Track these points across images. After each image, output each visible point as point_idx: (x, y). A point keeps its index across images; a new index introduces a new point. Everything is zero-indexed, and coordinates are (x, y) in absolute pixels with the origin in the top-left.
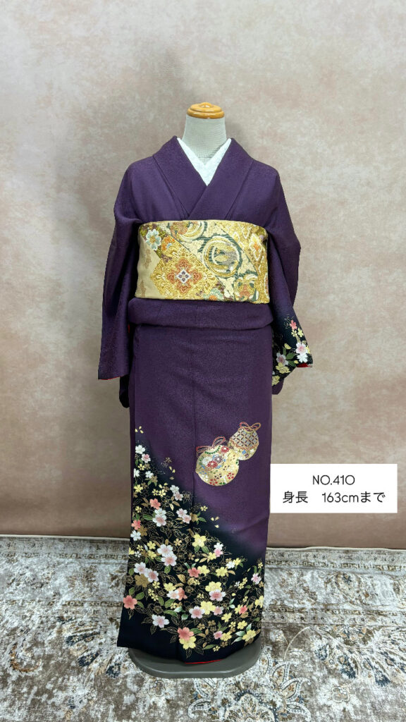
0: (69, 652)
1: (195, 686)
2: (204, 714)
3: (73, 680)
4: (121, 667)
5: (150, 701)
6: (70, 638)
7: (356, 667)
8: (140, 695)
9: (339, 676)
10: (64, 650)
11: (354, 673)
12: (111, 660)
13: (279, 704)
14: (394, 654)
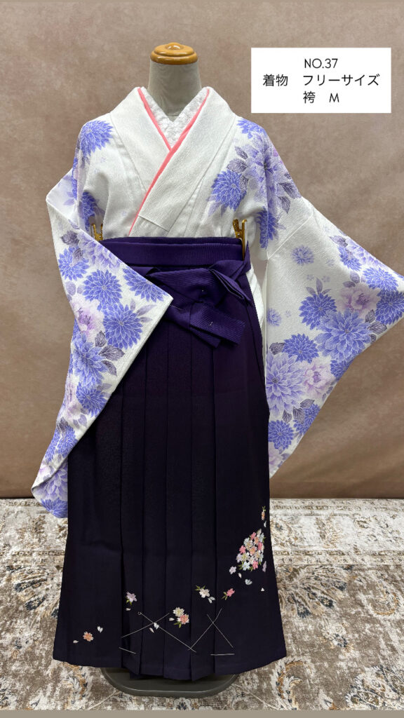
0: (17, 598)
3: (20, 623)
6: (19, 585)
10: (13, 597)
12: (56, 604)
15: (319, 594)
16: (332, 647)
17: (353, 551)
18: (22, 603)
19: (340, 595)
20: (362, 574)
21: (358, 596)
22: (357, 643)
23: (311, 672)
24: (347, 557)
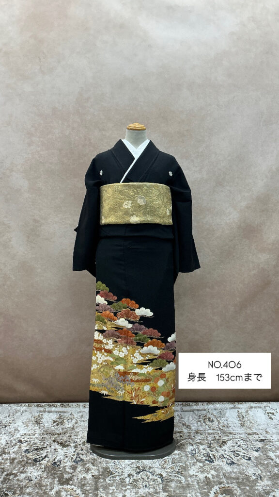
0: (26, 456)
1: (111, 469)
2: (117, 481)
3: (30, 469)
4: (62, 462)
5: (81, 476)
6: (28, 450)
7: (215, 458)
8: (74, 474)
9: (204, 462)
10: (23, 456)
11: (213, 461)
12: (55, 459)
13: (164, 475)
14: (239, 451)
15: (241, 454)
16: (252, 480)
17: (264, 432)
18: (30, 459)
19: (256, 454)
20: (272, 444)
21: (268, 454)
22: (269, 478)
23: (238, 491)
24: (260, 435)
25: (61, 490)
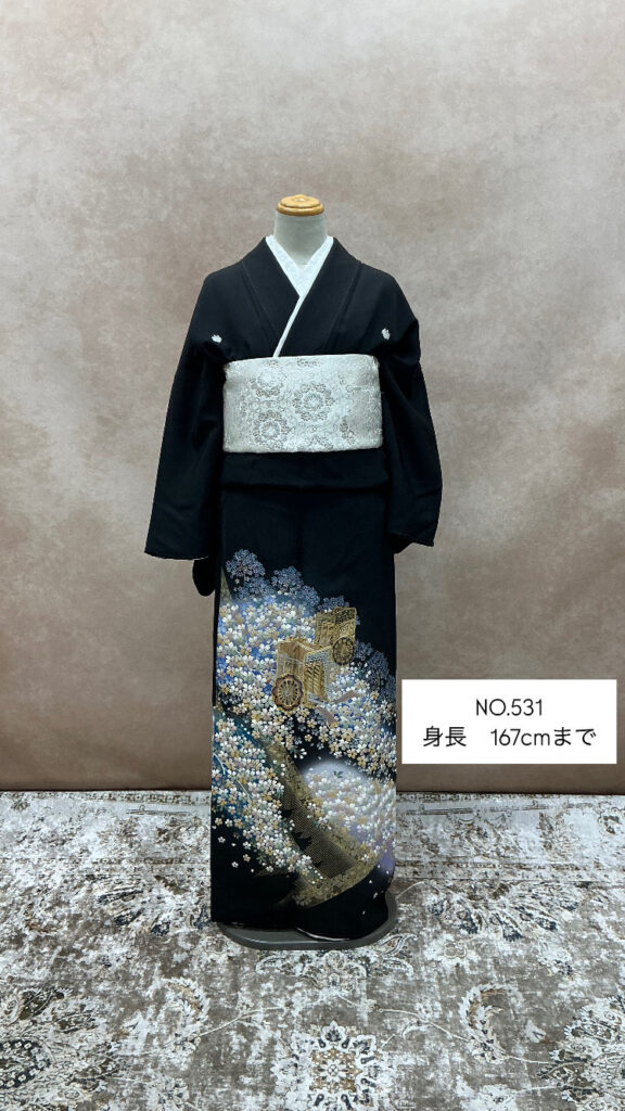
0: (102, 911)
3: (107, 939)
4: (171, 926)
5: (207, 958)
6: (103, 899)
7: (480, 922)
8: (194, 953)
10: (96, 910)
11: (476, 928)
12: (157, 919)
13: (373, 961)
14: (532, 908)
15: (536, 914)
16: (550, 975)
17: (592, 865)
18: (109, 917)
19: (567, 916)
20: (603, 892)
21: (593, 918)
22: (587, 971)
23: (518, 1002)
24: (582, 872)
25: (167, 987)
